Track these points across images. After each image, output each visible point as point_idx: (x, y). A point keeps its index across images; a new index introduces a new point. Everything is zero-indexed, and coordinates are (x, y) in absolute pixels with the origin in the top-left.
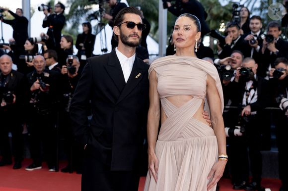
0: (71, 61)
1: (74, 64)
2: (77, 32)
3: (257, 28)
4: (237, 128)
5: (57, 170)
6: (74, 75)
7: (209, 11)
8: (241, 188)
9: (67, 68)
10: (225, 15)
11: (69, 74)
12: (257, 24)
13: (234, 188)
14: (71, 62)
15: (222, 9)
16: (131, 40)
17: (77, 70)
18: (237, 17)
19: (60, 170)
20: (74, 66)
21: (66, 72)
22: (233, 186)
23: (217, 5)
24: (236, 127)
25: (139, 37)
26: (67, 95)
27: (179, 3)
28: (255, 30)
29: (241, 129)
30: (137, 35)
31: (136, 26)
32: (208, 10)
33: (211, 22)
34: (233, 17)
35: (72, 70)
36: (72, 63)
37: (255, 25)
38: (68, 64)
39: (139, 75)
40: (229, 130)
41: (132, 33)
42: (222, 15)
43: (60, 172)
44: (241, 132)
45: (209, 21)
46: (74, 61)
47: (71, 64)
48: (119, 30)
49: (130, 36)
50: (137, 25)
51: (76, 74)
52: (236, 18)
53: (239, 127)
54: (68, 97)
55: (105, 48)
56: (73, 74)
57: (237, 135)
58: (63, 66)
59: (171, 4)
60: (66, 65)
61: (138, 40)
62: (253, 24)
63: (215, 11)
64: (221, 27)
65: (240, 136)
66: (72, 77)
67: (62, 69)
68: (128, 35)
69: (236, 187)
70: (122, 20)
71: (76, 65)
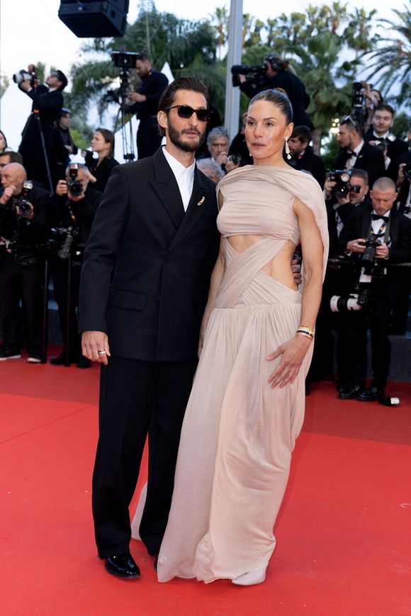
0: (74, 172)
1: (78, 178)
2: (85, 124)
3: (385, 127)
4: (353, 297)
5: (43, 362)
6: (80, 197)
7: (314, 96)
8: (351, 397)
9: (67, 184)
10: (341, 104)
11: (69, 195)
12: (386, 118)
13: (340, 397)
14: (73, 175)
15: (335, 94)
16: (185, 139)
17: (85, 188)
18: (358, 106)
19: (48, 362)
20: (79, 181)
21: (65, 192)
22: (338, 393)
23: (328, 85)
24: (351, 295)
25: (199, 133)
26: (65, 230)
27: (261, 77)
28: (382, 130)
29: (359, 298)
30: (196, 129)
31: (194, 114)
32: (313, 93)
33: (316, 116)
34: (352, 106)
35: (76, 188)
36: (77, 176)
37: (382, 121)
38: (69, 178)
39: (203, 200)
40: (339, 300)
41: (188, 127)
42: (335, 104)
43: (48, 365)
44: (358, 303)
45: (313, 114)
46: (79, 173)
47: (73, 178)
48: (166, 120)
49: (184, 132)
50: (195, 111)
51: (82, 196)
52: (357, 108)
53: (356, 296)
54: (65, 234)
55: (129, 152)
56: (78, 196)
57: (352, 308)
58: (61, 181)
59: (247, 78)
60: (65, 179)
61: (197, 139)
62: (379, 117)
63: (323, 97)
64: (334, 125)
65: (357, 311)
66: (75, 200)
67: (58, 186)
68: (180, 130)
69: (343, 394)
70: (172, 102)
71: (82, 180)
